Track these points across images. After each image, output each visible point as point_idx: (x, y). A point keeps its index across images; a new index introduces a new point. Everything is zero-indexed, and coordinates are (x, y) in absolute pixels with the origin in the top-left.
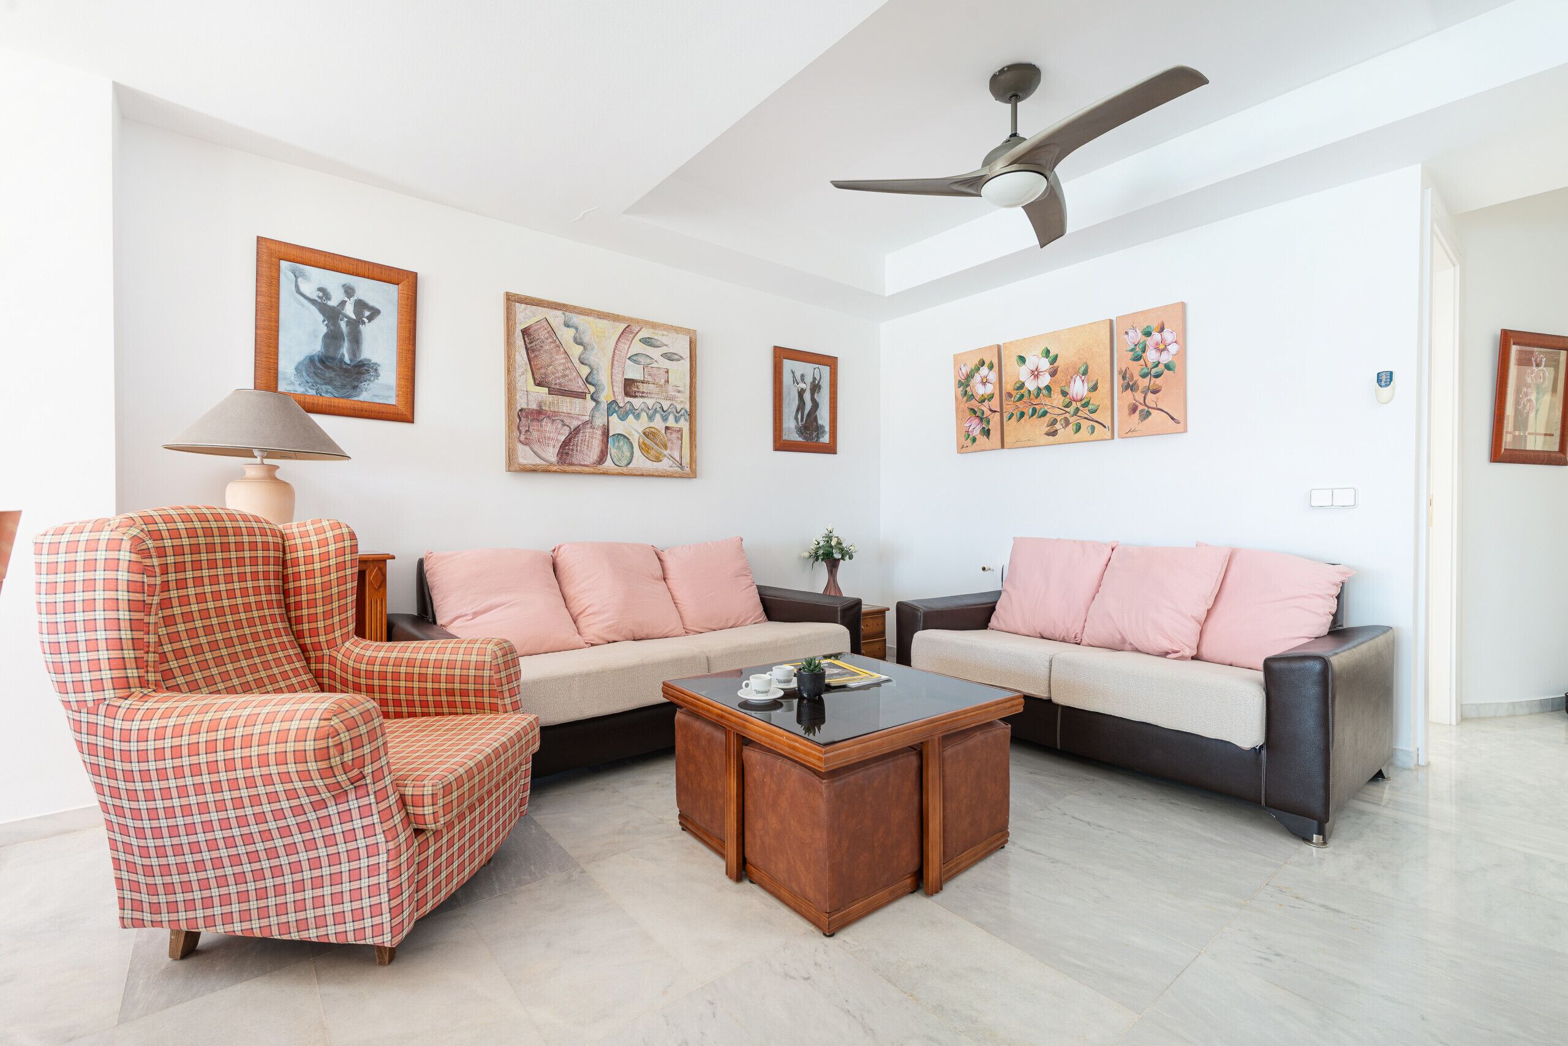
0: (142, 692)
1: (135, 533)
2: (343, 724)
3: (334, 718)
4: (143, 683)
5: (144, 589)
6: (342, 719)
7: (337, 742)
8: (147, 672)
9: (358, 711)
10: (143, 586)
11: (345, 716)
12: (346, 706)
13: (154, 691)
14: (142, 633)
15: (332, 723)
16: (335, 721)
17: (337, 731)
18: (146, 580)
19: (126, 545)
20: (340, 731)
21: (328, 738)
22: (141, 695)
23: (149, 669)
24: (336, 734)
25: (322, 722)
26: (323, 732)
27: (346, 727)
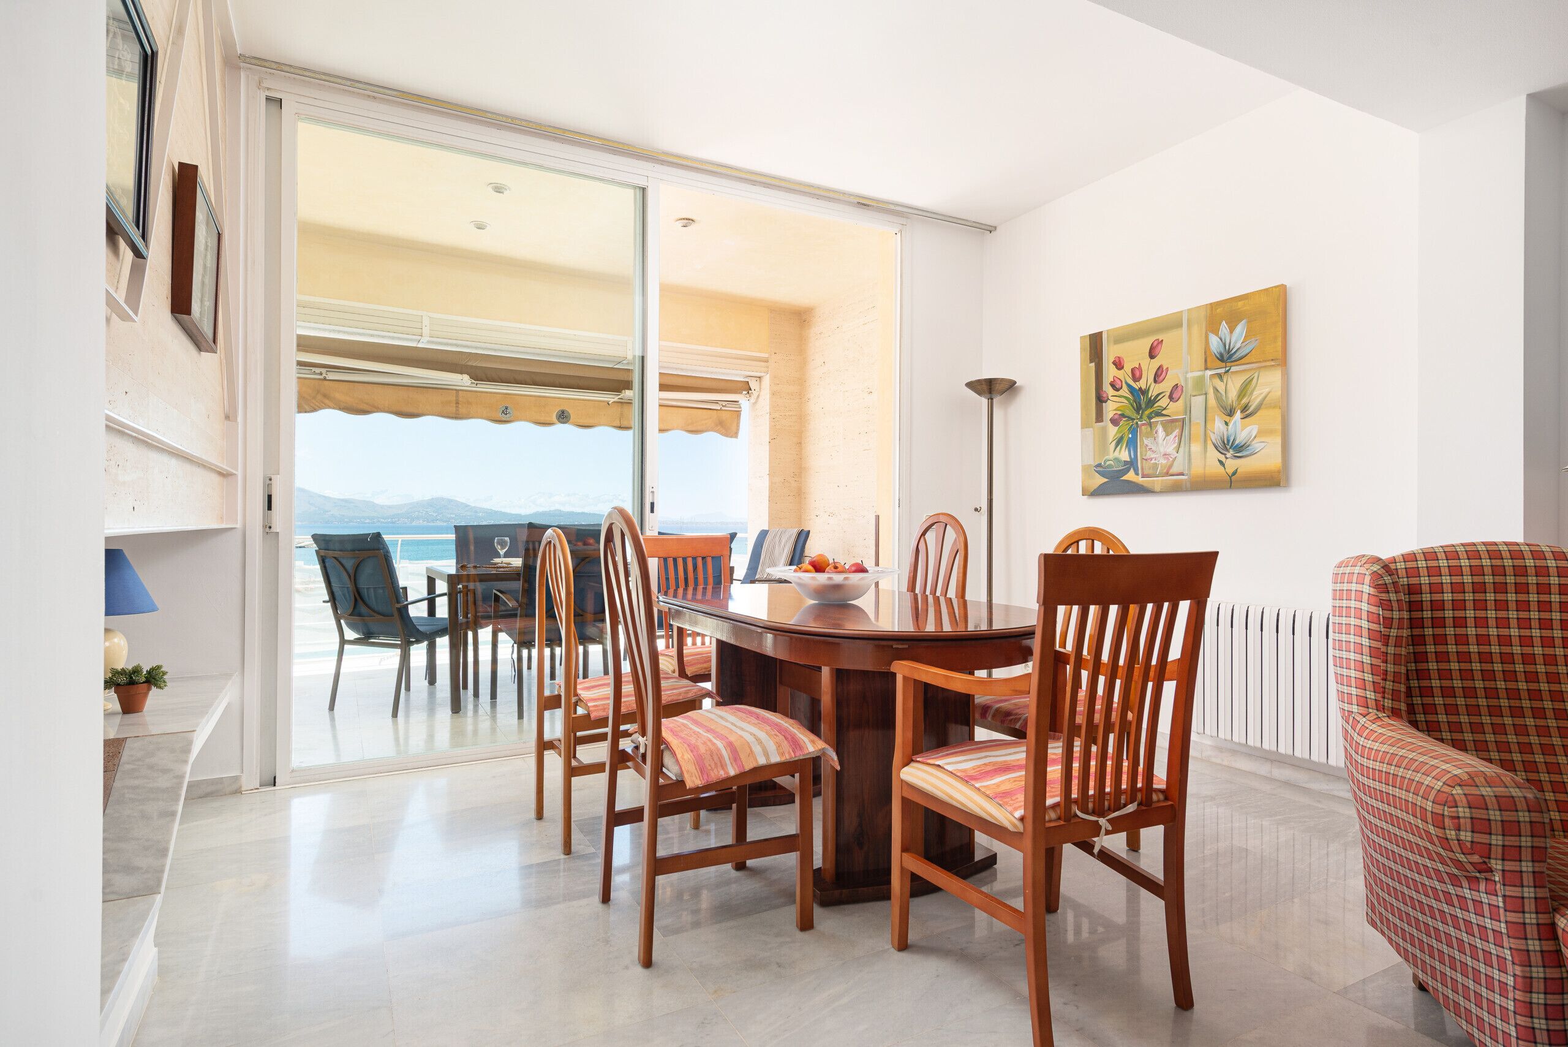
0: (1377, 714)
1: (1375, 569)
2: (1466, 797)
3: (1458, 788)
4: (1380, 708)
5: (1379, 621)
6: (1466, 792)
7: (1454, 815)
8: (1384, 698)
9: (1494, 792)
10: (1379, 618)
11: (1473, 791)
12: (1480, 780)
13: (1388, 716)
14: (1379, 660)
15: (1454, 792)
16: (1457, 791)
17: (1455, 801)
18: (1381, 613)
19: (1367, 579)
20: (1459, 804)
21: (1445, 805)
22: (1375, 717)
23: (1386, 695)
24: (1454, 804)
25: (1445, 786)
26: (1443, 797)
27: (1468, 802)
